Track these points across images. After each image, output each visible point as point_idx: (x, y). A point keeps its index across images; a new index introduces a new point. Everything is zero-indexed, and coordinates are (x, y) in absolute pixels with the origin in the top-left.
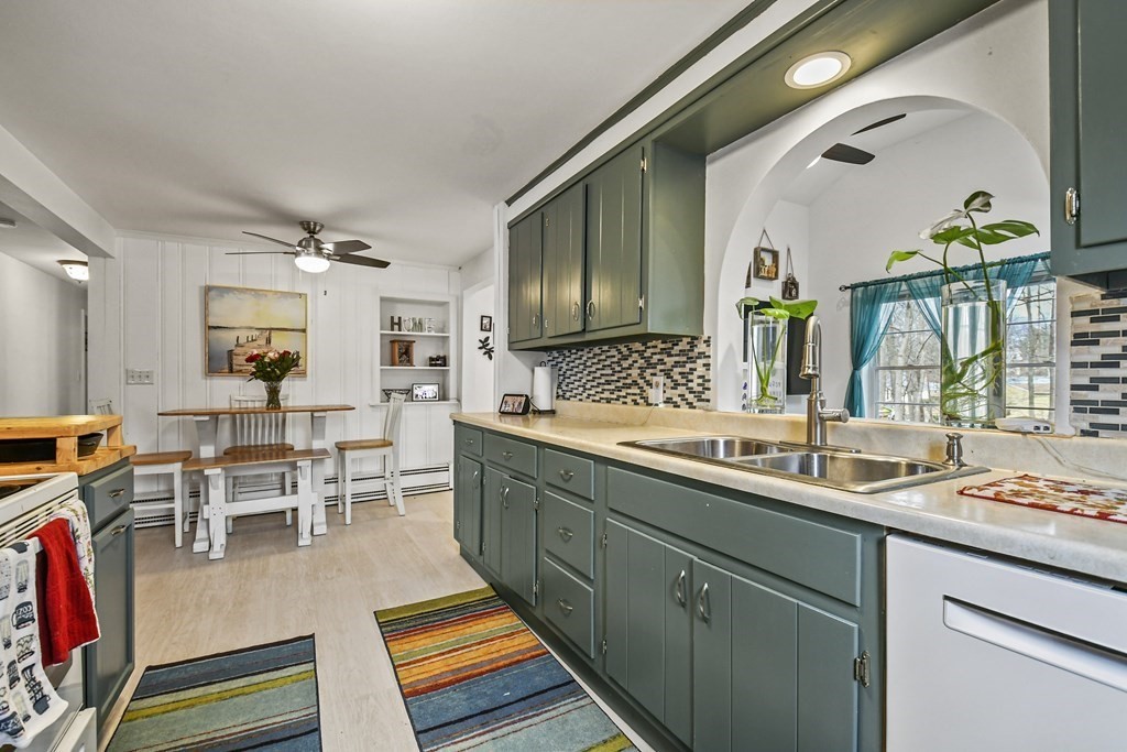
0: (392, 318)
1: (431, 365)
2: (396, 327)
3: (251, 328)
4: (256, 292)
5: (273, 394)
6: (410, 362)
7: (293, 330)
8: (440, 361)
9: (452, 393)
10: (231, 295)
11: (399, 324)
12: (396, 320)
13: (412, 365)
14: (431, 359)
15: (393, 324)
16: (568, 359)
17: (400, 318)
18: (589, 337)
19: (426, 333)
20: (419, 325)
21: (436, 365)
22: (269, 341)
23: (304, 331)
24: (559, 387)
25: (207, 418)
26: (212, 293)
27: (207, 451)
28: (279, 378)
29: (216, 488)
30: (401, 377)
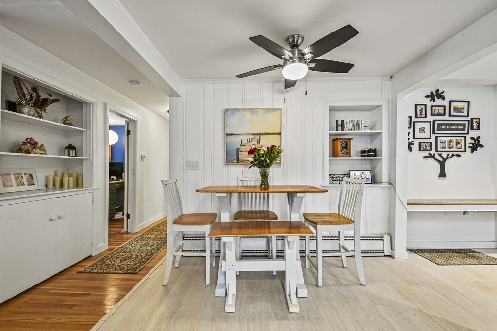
0: (337, 121)
1: (362, 156)
2: (340, 128)
3: (249, 134)
4: (253, 111)
5: (265, 176)
6: (348, 154)
7: (273, 134)
8: (370, 154)
9: (385, 178)
10: (238, 113)
11: (342, 126)
12: (340, 123)
13: (350, 156)
14: (362, 152)
15: (337, 125)
17: (342, 121)
19: (363, 131)
20: (357, 126)
21: (365, 156)
22: (259, 142)
23: (279, 134)
25: (224, 195)
26: (229, 113)
27: (225, 217)
29: (230, 250)
30: (342, 165)
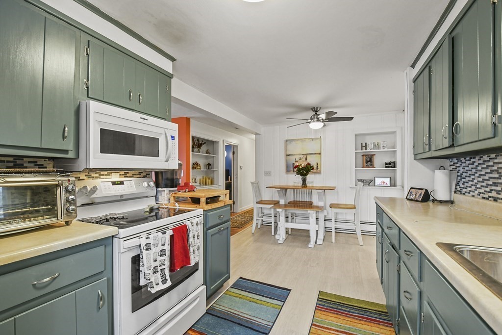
0: (362, 144)
1: (386, 167)
2: (364, 148)
3: (300, 154)
4: (302, 140)
5: (304, 181)
6: (372, 166)
7: (315, 154)
8: (391, 165)
9: (399, 183)
10: (294, 142)
11: (366, 146)
12: (364, 145)
13: (373, 167)
14: (386, 164)
15: (362, 146)
16: (464, 165)
17: (366, 143)
18: (457, 150)
19: (382, 150)
20: (377, 146)
21: (388, 167)
22: (306, 159)
23: (320, 154)
24: (457, 184)
25: (279, 190)
26: (288, 142)
27: (282, 202)
28: (306, 175)
29: (282, 216)
30: (367, 173)
